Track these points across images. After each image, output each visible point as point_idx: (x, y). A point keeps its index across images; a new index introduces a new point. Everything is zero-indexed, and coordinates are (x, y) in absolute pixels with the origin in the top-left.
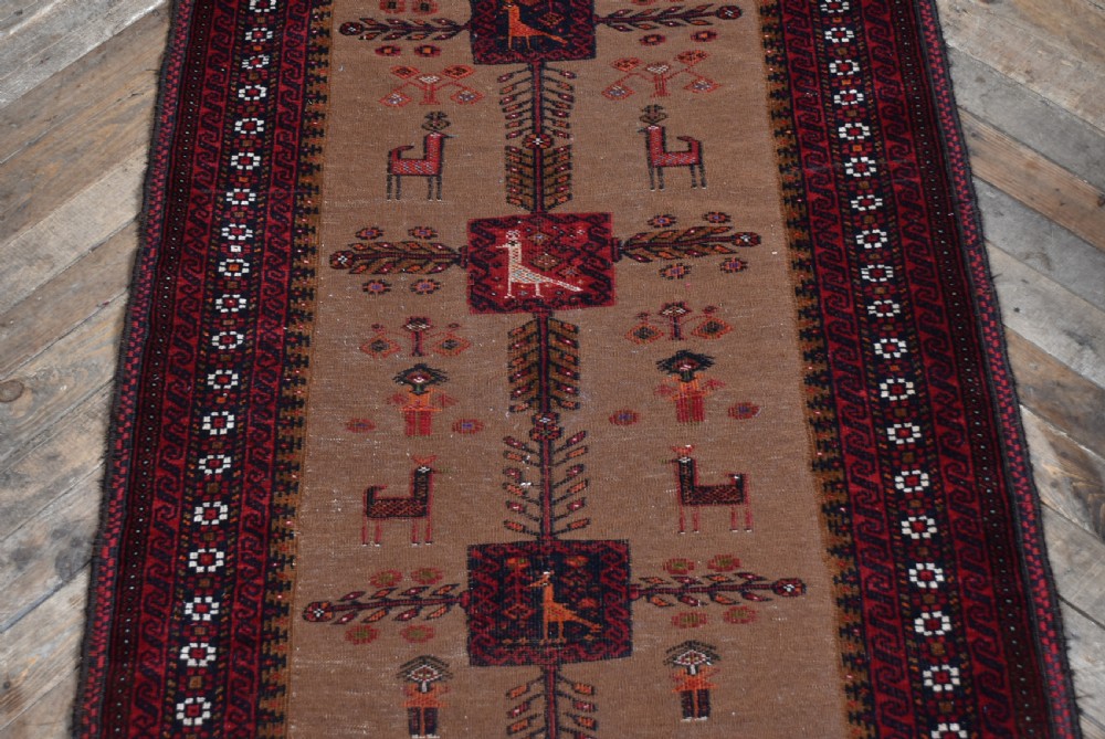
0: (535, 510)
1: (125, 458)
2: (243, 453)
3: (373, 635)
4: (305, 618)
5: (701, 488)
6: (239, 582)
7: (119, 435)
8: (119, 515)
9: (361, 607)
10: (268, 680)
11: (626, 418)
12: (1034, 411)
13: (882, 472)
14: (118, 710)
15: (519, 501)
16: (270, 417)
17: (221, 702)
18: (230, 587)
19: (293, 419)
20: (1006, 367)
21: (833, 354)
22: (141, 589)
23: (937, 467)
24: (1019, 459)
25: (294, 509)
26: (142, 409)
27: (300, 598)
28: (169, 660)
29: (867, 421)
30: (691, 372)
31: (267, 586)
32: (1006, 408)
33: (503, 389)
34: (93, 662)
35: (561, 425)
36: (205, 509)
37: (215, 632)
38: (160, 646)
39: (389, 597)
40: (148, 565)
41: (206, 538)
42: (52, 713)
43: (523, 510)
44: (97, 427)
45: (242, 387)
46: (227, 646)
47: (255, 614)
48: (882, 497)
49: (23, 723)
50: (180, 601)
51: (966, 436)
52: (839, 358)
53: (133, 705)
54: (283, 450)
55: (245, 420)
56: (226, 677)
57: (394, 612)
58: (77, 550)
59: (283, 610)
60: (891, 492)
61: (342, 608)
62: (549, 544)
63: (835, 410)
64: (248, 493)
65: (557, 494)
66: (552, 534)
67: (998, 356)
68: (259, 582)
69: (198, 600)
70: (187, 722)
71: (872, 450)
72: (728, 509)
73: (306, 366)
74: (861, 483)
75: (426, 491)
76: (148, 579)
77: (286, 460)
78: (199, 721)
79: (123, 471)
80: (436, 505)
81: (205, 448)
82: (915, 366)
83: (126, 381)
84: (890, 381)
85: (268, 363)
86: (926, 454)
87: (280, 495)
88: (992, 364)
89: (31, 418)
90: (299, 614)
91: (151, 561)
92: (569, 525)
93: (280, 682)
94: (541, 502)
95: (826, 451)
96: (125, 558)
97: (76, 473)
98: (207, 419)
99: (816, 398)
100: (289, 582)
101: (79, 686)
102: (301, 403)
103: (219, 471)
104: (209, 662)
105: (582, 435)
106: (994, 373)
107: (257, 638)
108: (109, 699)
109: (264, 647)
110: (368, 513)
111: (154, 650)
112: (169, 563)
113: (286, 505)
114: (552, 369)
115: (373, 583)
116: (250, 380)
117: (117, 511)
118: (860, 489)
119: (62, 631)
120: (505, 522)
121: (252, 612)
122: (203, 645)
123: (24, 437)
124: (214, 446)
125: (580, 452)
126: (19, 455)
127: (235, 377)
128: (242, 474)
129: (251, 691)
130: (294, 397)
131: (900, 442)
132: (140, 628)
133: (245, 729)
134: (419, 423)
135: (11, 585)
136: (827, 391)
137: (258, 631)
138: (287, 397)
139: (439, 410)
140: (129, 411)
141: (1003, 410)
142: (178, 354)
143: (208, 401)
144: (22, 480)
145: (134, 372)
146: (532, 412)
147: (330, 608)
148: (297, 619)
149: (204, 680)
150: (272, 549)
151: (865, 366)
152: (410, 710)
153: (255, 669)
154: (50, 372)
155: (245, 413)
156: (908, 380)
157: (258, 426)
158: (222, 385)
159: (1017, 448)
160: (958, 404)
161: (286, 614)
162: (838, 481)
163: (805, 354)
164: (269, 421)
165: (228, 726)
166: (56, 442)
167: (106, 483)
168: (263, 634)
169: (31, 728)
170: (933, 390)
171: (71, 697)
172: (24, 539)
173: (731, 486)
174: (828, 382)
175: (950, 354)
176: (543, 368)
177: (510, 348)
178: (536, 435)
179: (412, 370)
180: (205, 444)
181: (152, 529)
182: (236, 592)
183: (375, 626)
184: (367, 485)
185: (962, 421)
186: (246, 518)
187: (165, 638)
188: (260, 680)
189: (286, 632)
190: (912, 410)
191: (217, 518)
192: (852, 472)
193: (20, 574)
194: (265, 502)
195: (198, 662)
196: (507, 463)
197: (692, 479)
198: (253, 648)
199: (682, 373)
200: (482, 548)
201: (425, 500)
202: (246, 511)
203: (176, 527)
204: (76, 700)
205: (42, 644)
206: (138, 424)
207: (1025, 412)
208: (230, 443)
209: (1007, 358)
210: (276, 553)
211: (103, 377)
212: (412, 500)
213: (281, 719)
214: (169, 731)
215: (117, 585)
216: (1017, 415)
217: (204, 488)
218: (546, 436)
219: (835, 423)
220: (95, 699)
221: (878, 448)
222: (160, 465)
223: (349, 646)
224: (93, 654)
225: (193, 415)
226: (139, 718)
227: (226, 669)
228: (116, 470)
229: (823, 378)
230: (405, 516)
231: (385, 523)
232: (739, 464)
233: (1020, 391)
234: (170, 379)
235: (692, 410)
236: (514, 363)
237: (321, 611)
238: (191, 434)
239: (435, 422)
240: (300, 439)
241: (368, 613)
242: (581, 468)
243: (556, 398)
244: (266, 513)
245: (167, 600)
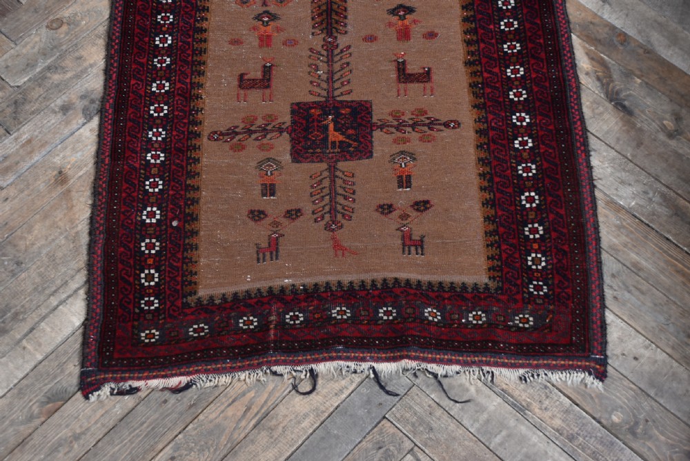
0: (325, 85)
1: (116, 58)
2: (176, 56)
3: (243, 148)
4: (209, 139)
5: (409, 74)
6: (175, 121)
7: (113, 47)
8: (114, 87)
9: (237, 134)
10: (191, 170)
11: (371, 39)
12: (578, 36)
13: (500, 67)
14: (116, 185)
15: (317, 80)
16: (190, 37)
17: (167, 180)
18: (171, 123)
19: (201, 39)
20: (565, 14)
21: (477, 7)
22: (126, 125)
23: (528, 64)
24: (570, 61)
25: (202, 84)
26: (124, 33)
27: (206, 129)
28: (141, 160)
29: (493, 41)
30: (404, 15)
31: (190, 123)
32: (564, 35)
33: (309, 23)
34: (103, 161)
35: (338, 42)
36: (157, 84)
37: (164, 146)
38: (136, 153)
39: (251, 128)
40: (129, 112)
41: (158, 99)
42: (83, 186)
43: (319, 85)
44: (101, 43)
45: (175, 22)
46: (170, 153)
47: (184, 137)
48: (500, 80)
49: (69, 191)
50: (146, 130)
51: (543, 49)
52: (480, 8)
53: (123, 182)
54: (197, 55)
55: (177, 39)
56: (170, 168)
57: (254, 136)
58: (93, 105)
59: (198, 135)
60: (505, 77)
61: (228, 134)
62: (331, 102)
63: (477, 35)
64: (179, 76)
65: (336, 77)
66: (333, 97)
67: (561, 8)
68: (185, 121)
69: (155, 130)
70: (151, 190)
71: (495, 56)
72: (422, 85)
73: (208, 11)
74: (490, 72)
75: (270, 75)
76: (129, 120)
77: (198, 60)
78: (157, 190)
79: (115, 65)
80: (274, 83)
81: (157, 53)
82: (519, 13)
83: (116, 19)
84: (506, 21)
85: (188, 10)
86: (522, 58)
87: (195, 77)
88: (558, 12)
89: (67, 38)
90: (206, 137)
91: (130, 111)
92: (342, 93)
93: (197, 171)
94: (327, 81)
95: (472, 56)
96: (118, 109)
97: (91, 66)
98: (157, 39)
99: (467, 29)
100: (201, 121)
101: (96, 172)
102: (205, 31)
103: (164, 65)
104: (161, 161)
105: (349, 47)
106: (559, 17)
107: (185, 149)
108: (112, 179)
109: (189, 153)
110: (240, 86)
111: (133, 155)
112: (140, 111)
113: (199, 82)
114: (333, 13)
115: (243, 122)
116: (179, 19)
117: (113, 85)
118: (489, 75)
119: (86, 146)
120: (310, 91)
121: (182, 136)
122: (158, 153)
123: (64, 47)
124: (161, 52)
125: (348, 56)
126: (62, 57)
127: (171, 17)
128: (176, 67)
129: (182, 175)
130: (202, 27)
131: (510, 52)
132: (126, 144)
133: (180, 194)
134: (266, 41)
135: (60, 123)
136: (473, 25)
137: (185, 145)
138: (198, 27)
139: (276, 34)
140: (117, 34)
141: (563, 35)
142: (142, 5)
143: (158, 29)
144: (64, 70)
145: (120, 14)
146: (323, 36)
147: (222, 134)
148: (205, 140)
149: (159, 170)
150: (192, 105)
151: (493, 12)
152: (262, 185)
153: (184, 164)
154: (76, 14)
155: (177, 35)
156: (515, 20)
157: (184, 42)
158: (165, 21)
159: (569, 55)
160: (540, 33)
161: (200, 137)
162: (478, 71)
163: (462, 6)
164: (189, 40)
165: (171, 192)
166: (81, 50)
167: (107, 71)
168: (188, 147)
169: (73, 193)
170: (527, 25)
171: (93, 178)
172: (66, 99)
173: (424, 73)
174: (474, 21)
175: (536, 6)
176: (329, 13)
177: (312, 3)
178: (325, 47)
179: (262, 14)
180: (156, 51)
181: (130, 94)
182: (174, 126)
183: (244, 143)
184: (240, 73)
185: (542, 41)
186: (178, 89)
187: (139, 149)
188: (187, 170)
189: (199, 146)
190: (517, 35)
191: (164, 89)
192: (485, 67)
193: (65, 117)
194: (188, 81)
195: (155, 161)
196: (311, 61)
197: (404, 70)
198: (183, 153)
199: (400, 16)
200: (298, 104)
201: (269, 80)
202: (178, 85)
203: (143, 94)
204: (95, 180)
205: (77, 152)
206: (122, 41)
207: (574, 37)
208: (169, 51)
209: (566, 10)
210: (194, 107)
211: (104, 17)
212: (261, 80)
213: (198, 189)
214: (142, 195)
215: (114, 122)
216: (569, 38)
217: (157, 74)
218: (330, 48)
219: (477, 42)
220: (104, 179)
221: (498, 54)
222: (134, 62)
223: (231, 153)
224: (103, 157)
225: (150, 37)
226: (126, 189)
227: (170, 164)
228: (112, 65)
229: (472, 19)
230: (260, 88)
231: (249, 92)
232: (427, 62)
233: (572, 26)
234: (138, 18)
235: (404, 35)
236: (314, 10)
237: (217, 136)
238: (149, 46)
239: (274, 41)
240: (205, 49)
241: (241, 136)
242: (348, 64)
243: (335, 28)
244: (189, 86)
245: (139, 130)
